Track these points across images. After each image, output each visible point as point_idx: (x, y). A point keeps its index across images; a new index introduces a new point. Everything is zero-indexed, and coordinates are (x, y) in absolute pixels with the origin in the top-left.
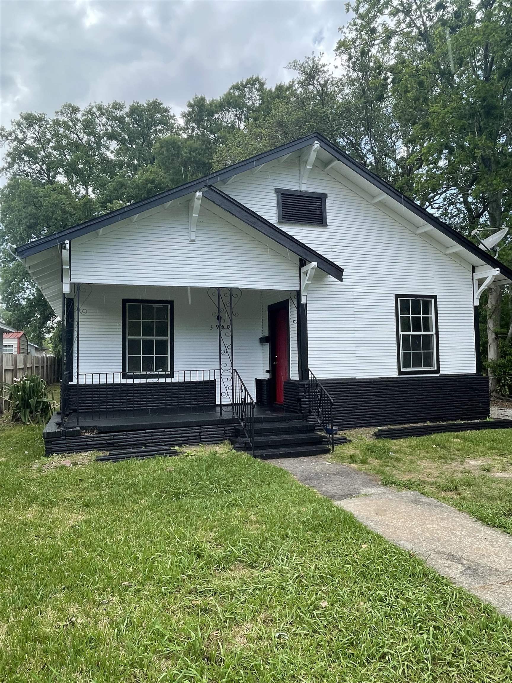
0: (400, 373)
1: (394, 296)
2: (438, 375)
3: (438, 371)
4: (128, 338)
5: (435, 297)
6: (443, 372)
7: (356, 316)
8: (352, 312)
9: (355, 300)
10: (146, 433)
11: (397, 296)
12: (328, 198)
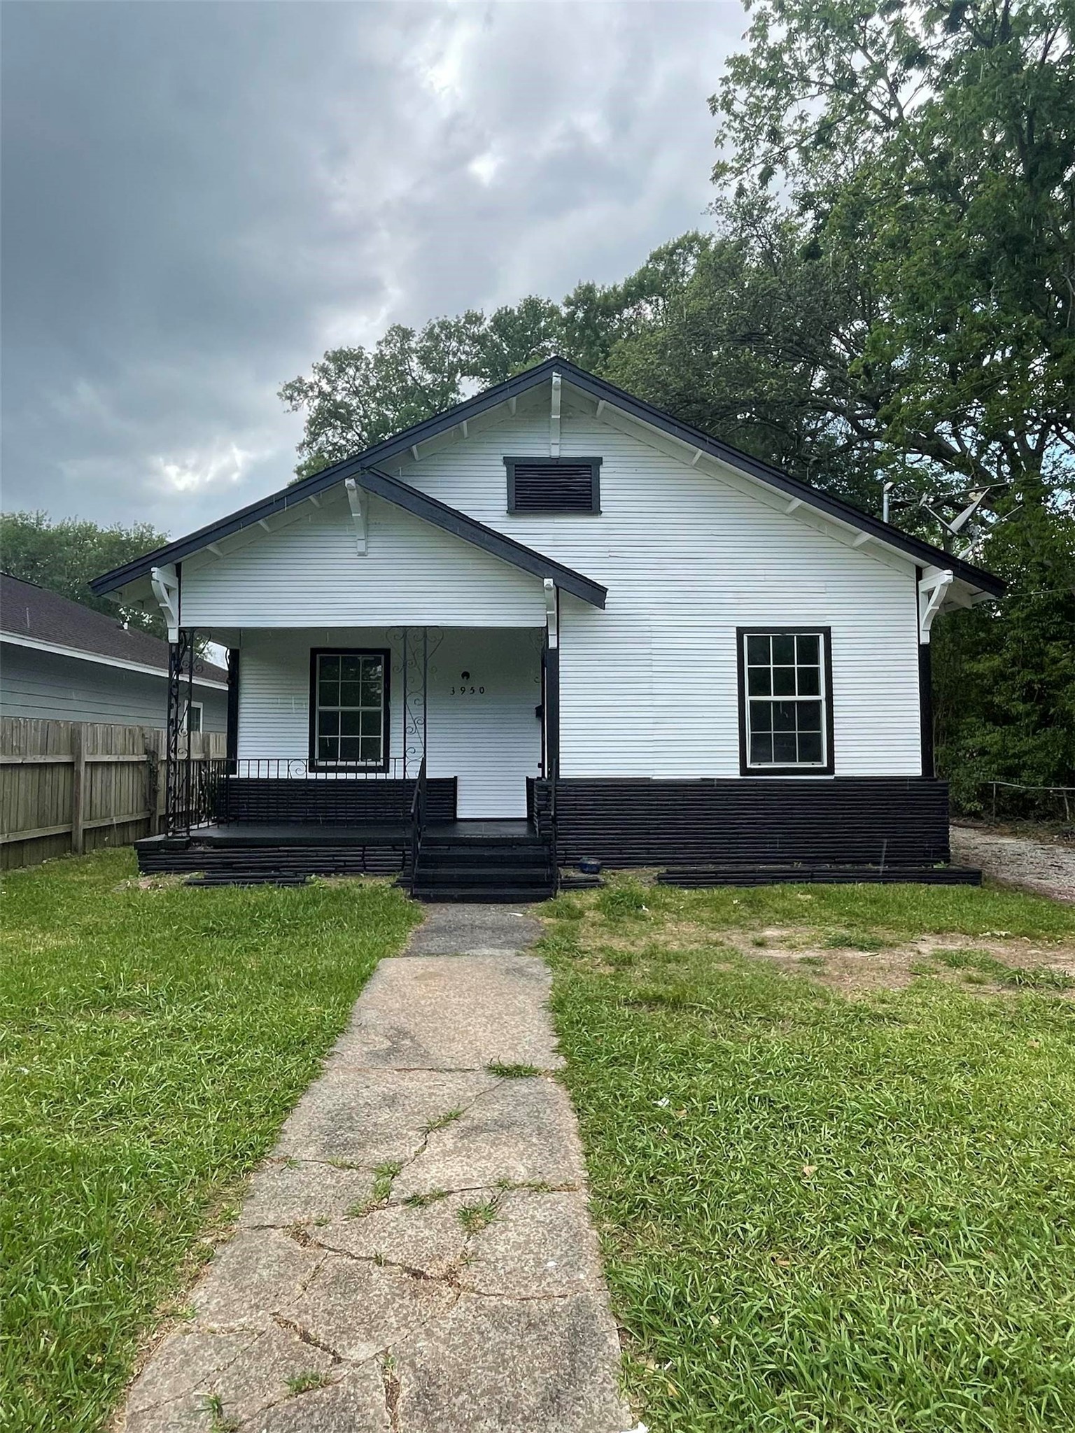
0: (744, 770)
1: (735, 630)
2: (832, 777)
3: (830, 769)
4: (319, 708)
5: (827, 631)
6: (841, 771)
7: (654, 669)
8: (648, 662)
9: (653, 640)
10: (279, 851)
11: (741, 631)
12: (604, 464)
